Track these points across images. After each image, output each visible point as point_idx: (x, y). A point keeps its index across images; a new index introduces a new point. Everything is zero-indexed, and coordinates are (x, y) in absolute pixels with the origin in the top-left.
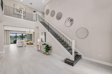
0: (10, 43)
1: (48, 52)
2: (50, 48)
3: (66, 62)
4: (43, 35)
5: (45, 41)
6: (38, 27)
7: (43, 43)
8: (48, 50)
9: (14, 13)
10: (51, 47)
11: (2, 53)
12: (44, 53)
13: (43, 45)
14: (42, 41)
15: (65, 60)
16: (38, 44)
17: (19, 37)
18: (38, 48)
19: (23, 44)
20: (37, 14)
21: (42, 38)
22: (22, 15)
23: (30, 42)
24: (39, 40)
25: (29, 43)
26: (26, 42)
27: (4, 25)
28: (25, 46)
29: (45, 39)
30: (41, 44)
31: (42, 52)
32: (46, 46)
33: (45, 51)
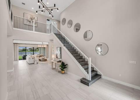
0: (18, 59)
1: (64, 71)
2: (66, 66)
3: (82, 81)
4: (59, 50)
5: (60, 58)
6: (52, 40)
7: (58, 60)
8: (64, 69)
9: (24, 24)
10: (67, 64)
11: (12, 72)
12: (59, 72)
13: (58, 62)
14: (57, 57)
15: (81, 80)
16: (53, 61)
17: (29, 50)
18: (52, 65)
19: (34, 61)
20: (51, 24)
21: (57, 54)
22: (34, 25)
23: (43, 57)
24: (53, 56)
25: (41, 59)
26: (38, 58)
27: (13, 40)
28: (37, 63)
29: (60, 55)
30: (56, 61)
31: (57, 71)
32: (61, 63)
33: (60, 70)
